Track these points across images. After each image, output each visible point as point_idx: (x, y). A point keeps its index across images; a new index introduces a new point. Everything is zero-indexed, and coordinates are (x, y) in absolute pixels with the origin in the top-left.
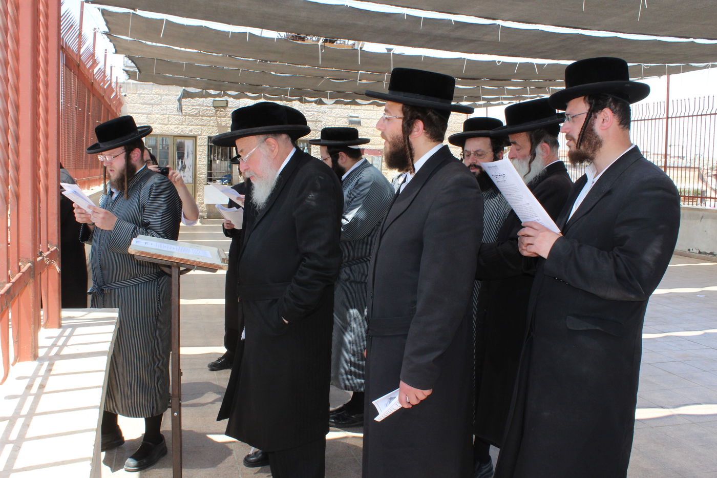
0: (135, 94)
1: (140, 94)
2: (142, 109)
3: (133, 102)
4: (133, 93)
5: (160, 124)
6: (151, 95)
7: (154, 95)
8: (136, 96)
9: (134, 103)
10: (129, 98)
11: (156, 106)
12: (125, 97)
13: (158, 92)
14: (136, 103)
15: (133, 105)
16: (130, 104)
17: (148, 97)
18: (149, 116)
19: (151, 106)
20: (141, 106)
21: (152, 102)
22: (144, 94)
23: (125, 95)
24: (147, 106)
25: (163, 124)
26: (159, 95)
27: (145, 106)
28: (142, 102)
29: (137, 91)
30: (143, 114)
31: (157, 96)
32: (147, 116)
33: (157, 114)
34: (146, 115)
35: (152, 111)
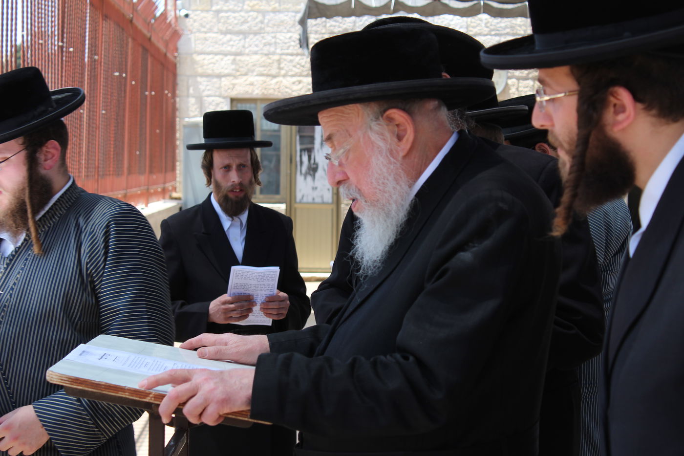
0: (207, 11)
1: (218, 12)
2: (223, 44)
3: (203, 30)
4: (202, 11)
5: (262, 75)
6: (242, 14)
7: (247, 12)
8: (209, 16)
9: (206, 33)
10: (195, 21)
11: (251, 36)
12: (187, 20)
13: (257, 7)
14: (210, 30)
15: (202, 35)
16: (197, 34)
17: (235, 18)
18: (238, 58)
19: (241, 36)
20: (221, 37)
21: (245, 27)
22: (227, 11)
23: (187, 16)
24: (235, 38)
25: (268, 75)
26: (258, 11)
27: (229, 37)
28: (224, 29)
29: (212, 6)
30: (226, 55)
31: (254, 14)
32: (234, 60)
33: (256, 53)
34: (232, 58)
35: (244, 47)
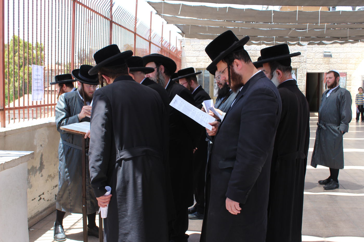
0: (190, 45)
1: (192, 45)
2: (194, 54)
3: (188, 50)
4: (188, 45)
5: (204, 62)
6: (199, 46)
7: (200, 45)
8: (190, 46)
9: (189, 51)
10: (186, 48)
11: (201, 51)
12: (184, 48)
13: (203, 44)
14: (190, 50)
15: (188, 52)
16: (187, 51)
17: (197, 47)
18: (198, 57)
19: (199, 52)
20: (193, 52)
21: (199, 49)
22: (195, 45)
23: (184, 46)
24: (197, 52)
25: (206, 62)
26: (203, 45)
27: (195, 52)
28: (194, 50)
29: (191, 44)
30: (194, 57)
31: (202, 46)
32: (197, 58)
33: (203, 56)
34: (196, 57)
35: (199, 54)
